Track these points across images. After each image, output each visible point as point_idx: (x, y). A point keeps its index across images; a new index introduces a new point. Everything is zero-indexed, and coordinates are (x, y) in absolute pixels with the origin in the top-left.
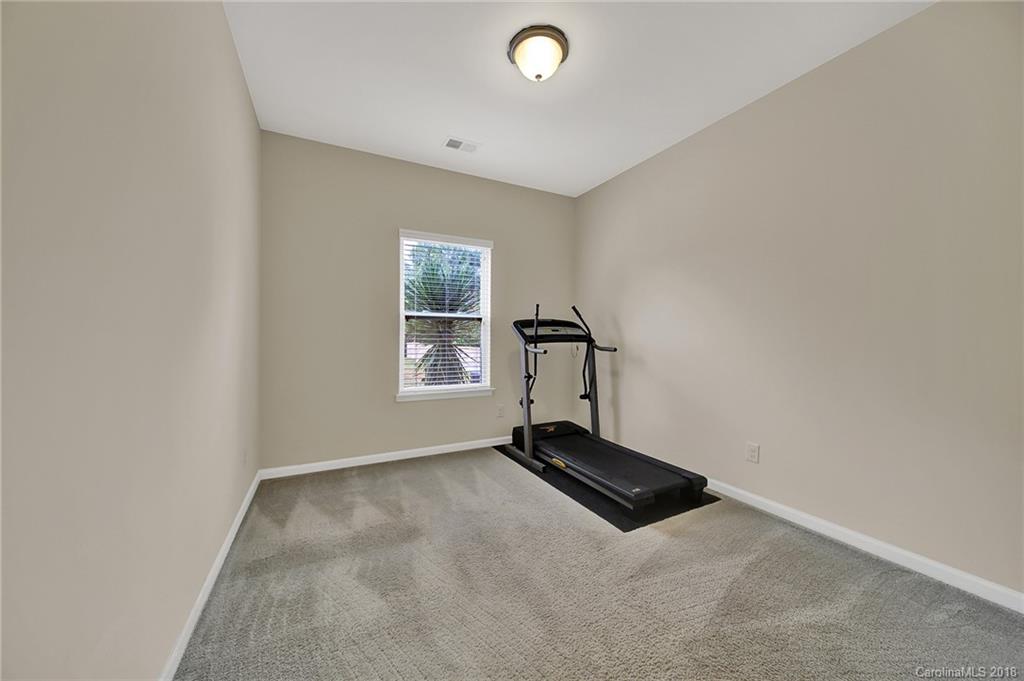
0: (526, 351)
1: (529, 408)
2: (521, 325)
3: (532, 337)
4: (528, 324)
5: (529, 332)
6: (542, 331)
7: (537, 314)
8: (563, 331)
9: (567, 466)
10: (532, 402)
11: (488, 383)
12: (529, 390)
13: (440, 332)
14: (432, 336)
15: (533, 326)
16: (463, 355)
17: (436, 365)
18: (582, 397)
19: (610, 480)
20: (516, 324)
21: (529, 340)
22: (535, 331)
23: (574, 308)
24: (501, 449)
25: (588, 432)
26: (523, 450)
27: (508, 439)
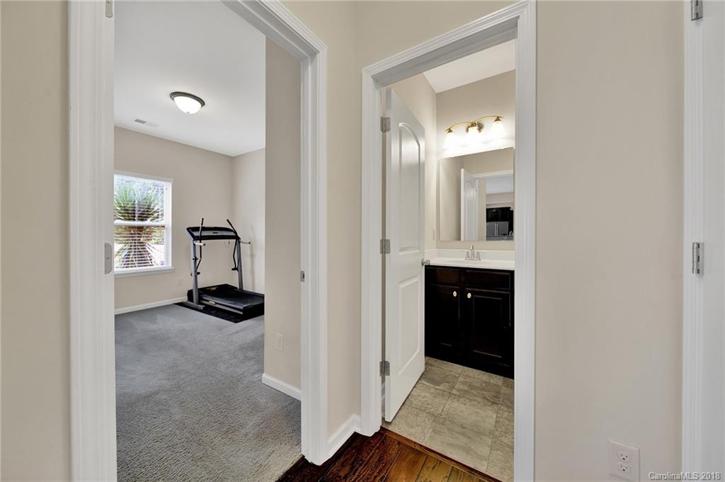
0: (194, 245)
1: (196, 277)
2: (191, 230)
3: (198, 237)
4: (196, 229)
5: (196, 234)
6: (205, 233)
7: (202, 224)
8: (220, 233)
9: (216, 303)
10: (199, 273)
11: (170, 265)
12: (196, 268)
13: (132, 234)
14: (125, 237)
15: (198, 230)
16: (151, 248)
17: (129, 255)
18: (233, 269)
19: (235, 304)
20: (188, 229)
21: (195, 238)
22: (200, 233)
23: (228, 220)
24: (181, 304)
25: (236, 288)
26: (193, 302)
27: (185, 299)
